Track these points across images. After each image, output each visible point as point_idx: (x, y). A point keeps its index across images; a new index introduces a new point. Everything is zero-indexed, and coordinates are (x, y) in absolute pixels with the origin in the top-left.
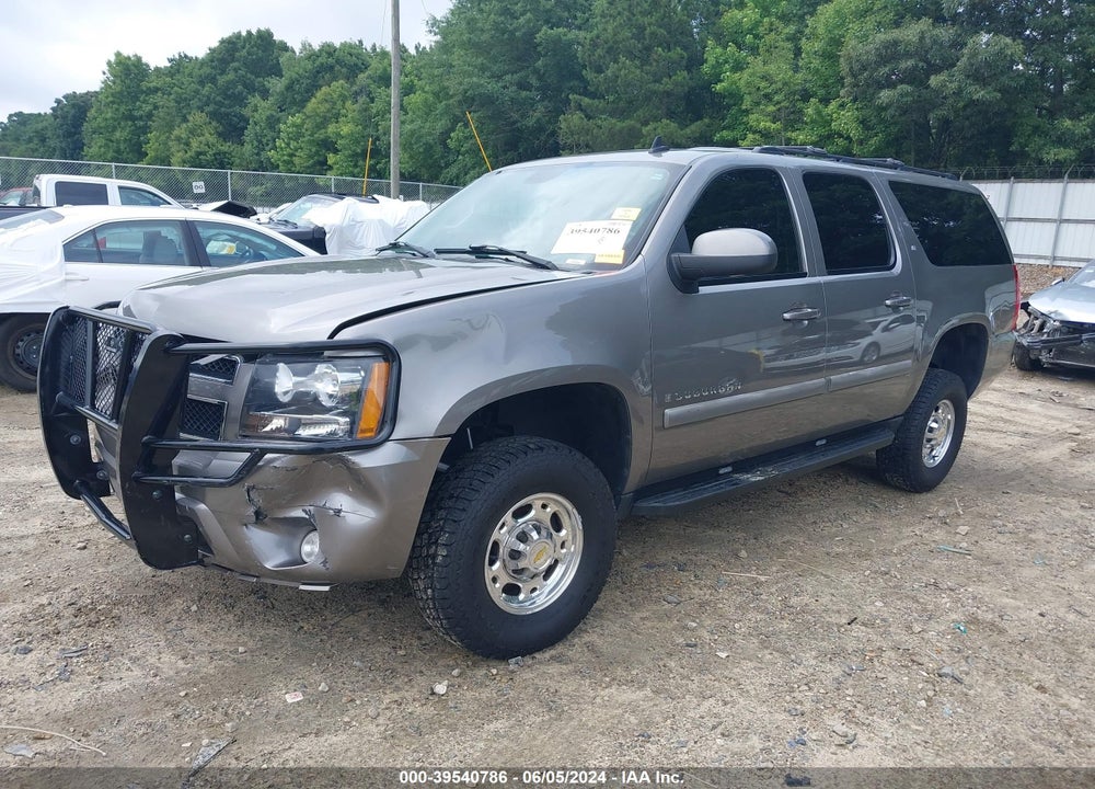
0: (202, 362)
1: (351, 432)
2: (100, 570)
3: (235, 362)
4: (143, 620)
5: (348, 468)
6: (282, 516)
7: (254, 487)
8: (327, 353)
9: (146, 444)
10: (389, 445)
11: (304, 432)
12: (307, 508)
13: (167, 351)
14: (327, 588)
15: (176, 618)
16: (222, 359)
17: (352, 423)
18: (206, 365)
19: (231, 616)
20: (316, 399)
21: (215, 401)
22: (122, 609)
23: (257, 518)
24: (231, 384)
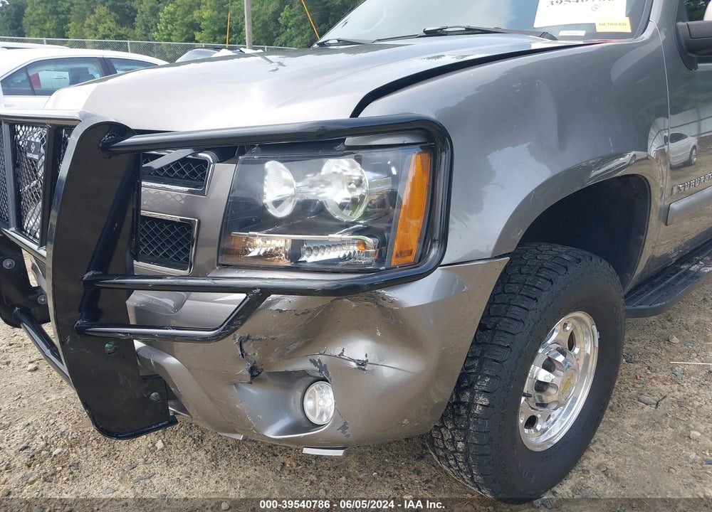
0: (156, 164)
1: (381, 258)
2: (53, 397)
3: (205, 163)
4: (105, 465)
5: (381, 307)
6: (282, 369)
7: (248, 338)
8: (349, 141)
9: (88, 283)
10: (438, 272)
11: (310, 259)
12: (317, 358)
13: (106, 148)
14: (340, 453)
15: (142, 460)
16: (184, 160)
17: (383, 244)
18: (161, 169)
19: (202, 453)
20: (321, 209)
21: (177, 218)
22: (80, 451)
23: (253, 377)
24: (202, 193)
